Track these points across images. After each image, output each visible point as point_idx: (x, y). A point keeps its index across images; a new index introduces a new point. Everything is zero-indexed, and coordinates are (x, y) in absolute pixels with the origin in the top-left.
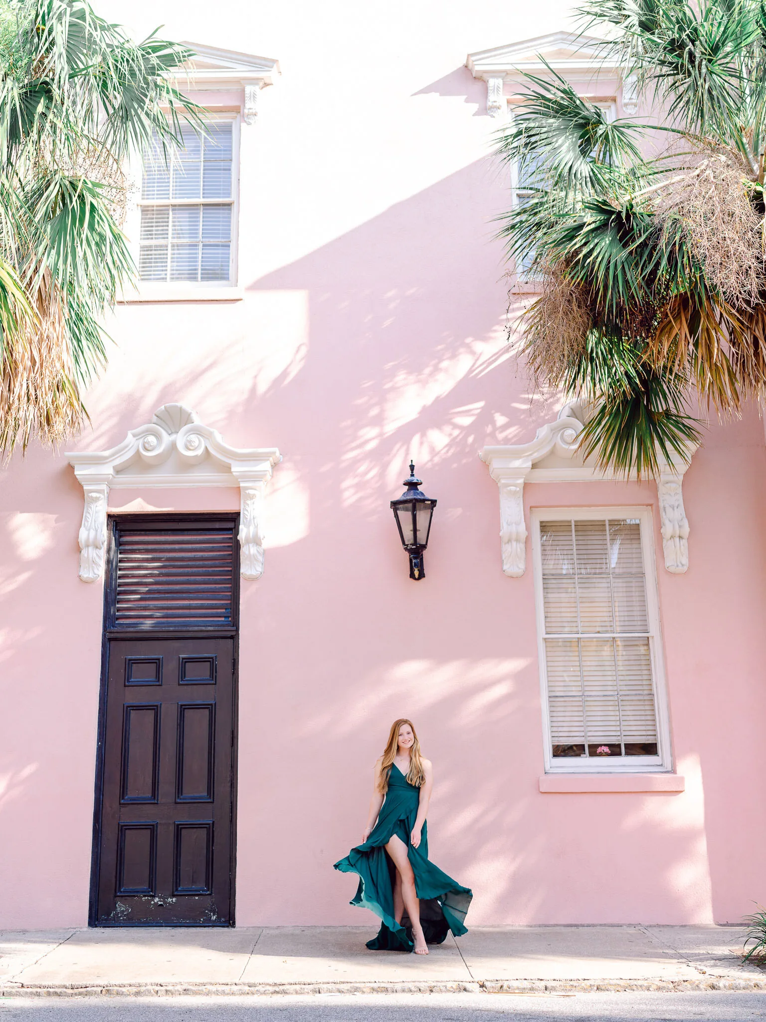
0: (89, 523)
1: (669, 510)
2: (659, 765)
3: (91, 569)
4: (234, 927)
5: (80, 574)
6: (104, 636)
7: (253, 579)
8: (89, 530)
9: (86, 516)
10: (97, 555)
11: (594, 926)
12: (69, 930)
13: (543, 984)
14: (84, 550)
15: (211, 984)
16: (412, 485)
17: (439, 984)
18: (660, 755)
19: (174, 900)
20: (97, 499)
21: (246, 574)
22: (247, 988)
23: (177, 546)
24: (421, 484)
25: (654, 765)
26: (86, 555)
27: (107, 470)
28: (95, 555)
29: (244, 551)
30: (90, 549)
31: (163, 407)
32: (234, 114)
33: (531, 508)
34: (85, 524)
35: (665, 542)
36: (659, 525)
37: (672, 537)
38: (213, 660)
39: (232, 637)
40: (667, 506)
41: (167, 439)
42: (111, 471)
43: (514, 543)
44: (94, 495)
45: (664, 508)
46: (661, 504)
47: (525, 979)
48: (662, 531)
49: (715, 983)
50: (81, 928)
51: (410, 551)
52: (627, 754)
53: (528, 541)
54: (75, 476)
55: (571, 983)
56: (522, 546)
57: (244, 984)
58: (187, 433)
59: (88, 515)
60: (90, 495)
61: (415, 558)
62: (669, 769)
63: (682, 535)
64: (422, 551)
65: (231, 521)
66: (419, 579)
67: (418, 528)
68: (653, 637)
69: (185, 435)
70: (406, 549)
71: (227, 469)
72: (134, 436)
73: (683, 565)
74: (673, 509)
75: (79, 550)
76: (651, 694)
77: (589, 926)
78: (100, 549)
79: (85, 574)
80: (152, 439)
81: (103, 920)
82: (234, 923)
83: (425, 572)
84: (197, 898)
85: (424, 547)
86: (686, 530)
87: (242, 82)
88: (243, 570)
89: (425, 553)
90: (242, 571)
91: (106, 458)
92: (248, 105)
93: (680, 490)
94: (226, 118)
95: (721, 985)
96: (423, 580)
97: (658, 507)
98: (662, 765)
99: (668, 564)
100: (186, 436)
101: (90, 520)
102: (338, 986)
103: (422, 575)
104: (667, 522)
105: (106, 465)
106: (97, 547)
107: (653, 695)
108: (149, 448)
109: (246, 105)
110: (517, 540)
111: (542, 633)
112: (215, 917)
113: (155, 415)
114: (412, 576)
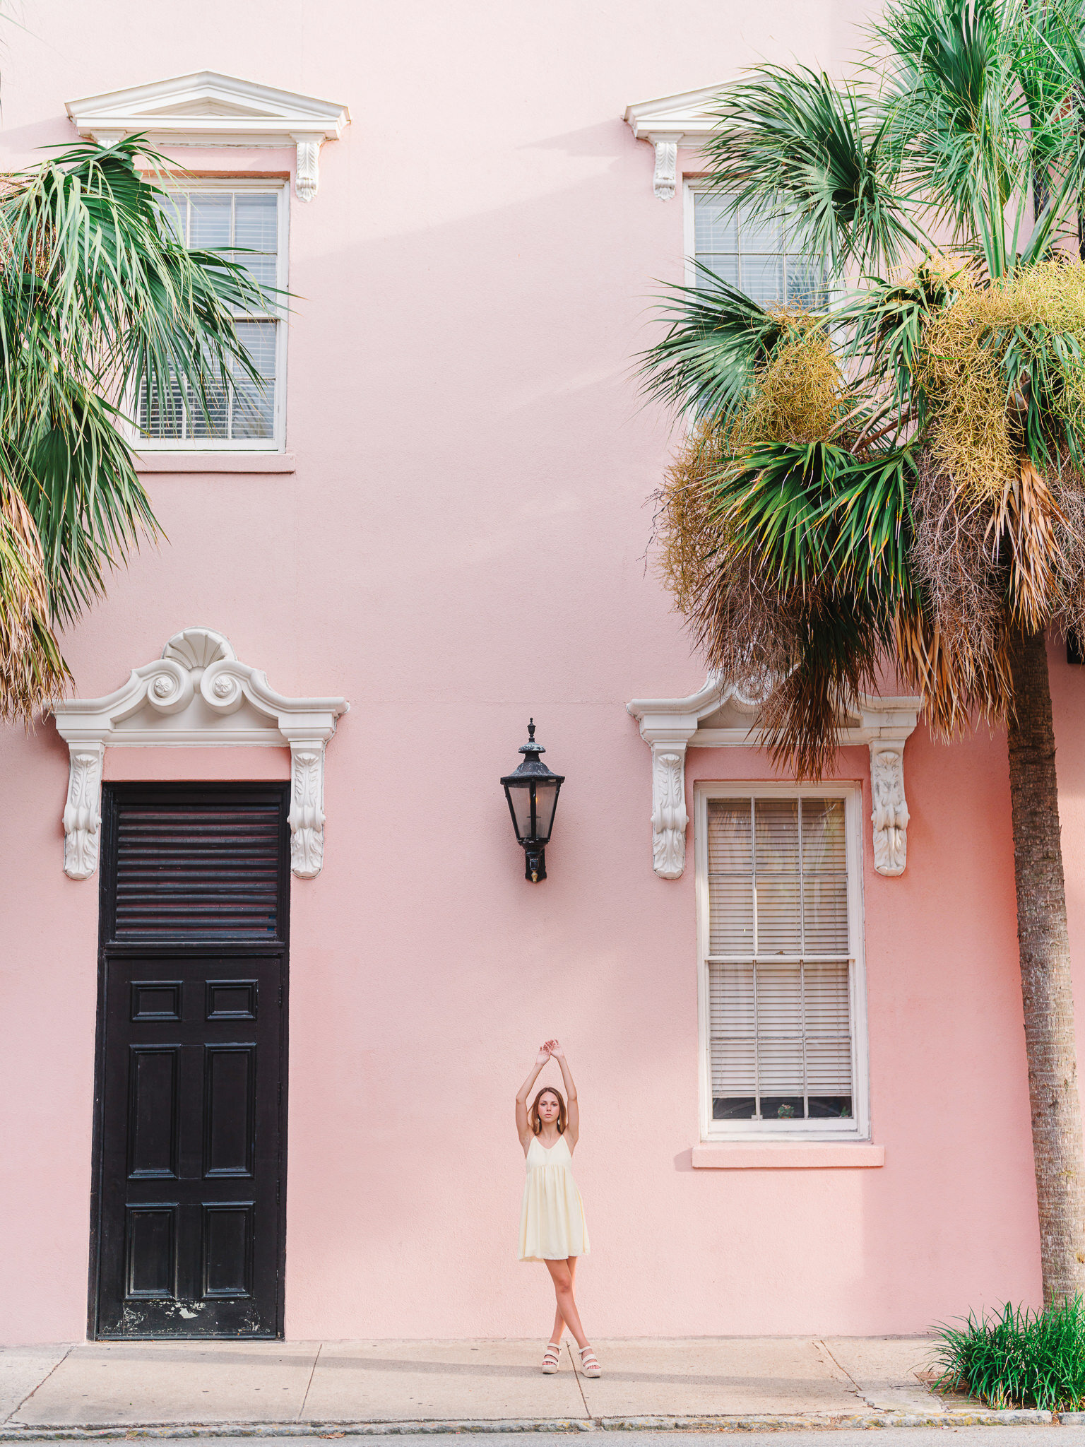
0: (78, 797)
1: (883, 789)
2: (853, 1131)
3: (81, 861)
4: (283, 1340)
5: (66, 868)
6: (100, 953)
7: (308, 878)
8: (78, 808)
9: (73, 787)
10: (90, 842)
11: (755, 1337)
12: (62, 1345)
13: (673, 1421)
14: (71, 835)
15: (264, 1423)
16: (532, 756)
17: (547, 1422)
18: (855, 1117)
19: (202, 1305)
20: (88, 764)
21: (298, 871)
22: (310, 1429)
23: (200, 828)
24: (544, 751)
25: (846, 1131)
26: (74, 843)
27: (102, 723)
28: (87, 843)
29: (297, 839)
30: (80, 833)
31: (181, 636)
32: (280, 182)
33: (695, 781)
34: (72, 799)
35: (875, 831)
36: (869, 809)
37: (886, 827)
38: (253, 987)
39: (279, 956)
40: (881, 783)
41: (187, 679)
42: (109, 725)
43: (670, 833)
44: (84, 757)
45: (878, 786)
46: (874, 781)
47: (653, 1416)
48: (873, 817)
49: (880, 1419)
50: (78, 1343)
51: (528, 847)
52: (812, 1115)
53: (688, 832)
54: (57, 731)
55: (709, 1420)
56: (681, 837)
57: (306, 1423)
58: (215, 673)
59: (75, 785)
60: (78, 757)
61: (533, 856)
62: (866, 1136)
63: (898, 823)
64: (543, 846)
65: (278, 793)
66: (539, 879)
67: (538, 814)
68: (854, 961)
69: (213, 675)
70: (520, 843)
71: (273, 723)
72: (141, 676)
73: (898, 865)
74: (889, 788)
75: (63, 833)
76: (847, 1037)
77: (749, 1338)
78: (94, 833)
79: (74, 869)
80: (165, 681)
81: (105, 1332)
82: (283, 1335)
83: (546, 870)
84: (233, 1303)
85: (546, 841)
86: (904, 817)
87: (293, 136)
88: (295, 865)
89: (547, 847)
90: (293, 866)
91: (100, 707)
92: (301, 174)
93: (900, 763)
94: (269, 186)
95: (888, 1422)
96: (543, 882)
97: (869, 783)
98: (856, 1130)
99: (878, 863)
100: (213, 678)
101: (79, 793)
102: (422, 1425)
103: (542, 876)
104: (879, 806)
105: (99, 717)
106: (89, 831)
107: (850, 1038)
108: (163, 694)
109: (299, 172)
110: (674, 829)
111: (704, 954)
112: (257, 1327)
113: (170, 645)
114: (528, 877)
